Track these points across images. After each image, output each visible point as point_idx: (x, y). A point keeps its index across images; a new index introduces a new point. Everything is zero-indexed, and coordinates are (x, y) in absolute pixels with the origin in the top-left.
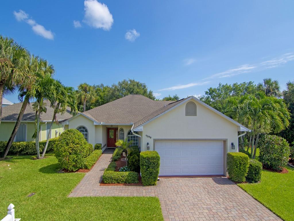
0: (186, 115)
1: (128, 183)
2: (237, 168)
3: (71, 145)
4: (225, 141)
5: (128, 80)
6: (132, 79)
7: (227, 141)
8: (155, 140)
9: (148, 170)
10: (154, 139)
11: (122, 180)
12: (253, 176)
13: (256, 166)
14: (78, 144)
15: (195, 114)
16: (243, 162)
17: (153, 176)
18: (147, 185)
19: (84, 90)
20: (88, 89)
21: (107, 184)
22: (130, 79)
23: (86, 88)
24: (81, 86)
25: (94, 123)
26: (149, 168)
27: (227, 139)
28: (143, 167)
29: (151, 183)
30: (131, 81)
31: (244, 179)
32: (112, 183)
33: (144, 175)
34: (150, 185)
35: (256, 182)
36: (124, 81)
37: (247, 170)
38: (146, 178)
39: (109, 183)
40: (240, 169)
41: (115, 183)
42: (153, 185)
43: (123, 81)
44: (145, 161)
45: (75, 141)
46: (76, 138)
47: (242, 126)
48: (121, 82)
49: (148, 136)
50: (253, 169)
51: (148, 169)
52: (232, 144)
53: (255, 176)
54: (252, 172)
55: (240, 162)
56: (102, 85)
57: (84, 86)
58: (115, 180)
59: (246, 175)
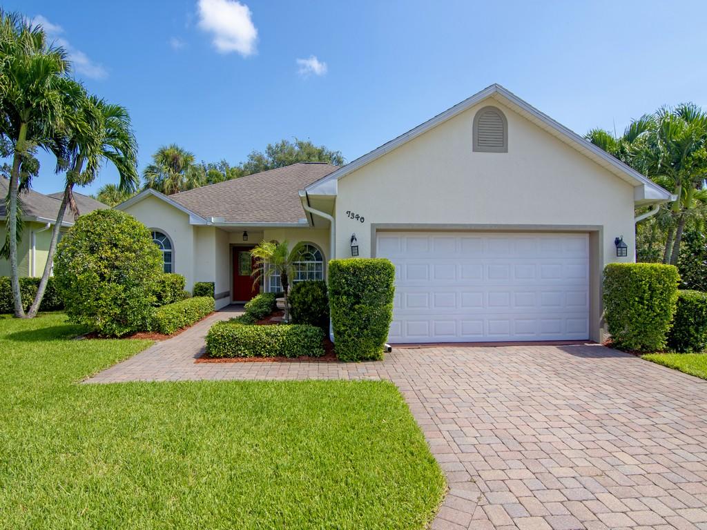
0: (474, 150)
1: (288, 356)
2: (643, 304)
3: (107, 252)
4: (593, 235)
5: (292, 142)
6: (305, 141)
7: (602, 231)
8: (379, 230)
9: (354, 310)
10: (373, 225)
11: (269, 345)
12: (688, 332)
13: (698, 301)
14: (129, 249)
15: (500, 145)
16: (660, 284)
17: (372, 330)
18: (352, 360)
19: (171, 165)
20: (181, 161)
21: (219, 357)
22: (300, 140)
23: (175, 159)
24: (163, 152)
25: (191, 218)
26: (358, 303)
27: (602, 227)
28: (338, 298)
29: (364, 352)
30: (301, 145)
31: (663, 344)
32: (237, 356)
33: (344, 325)
34: (363, 359)
35: (697, 350)
36: (283, 145)
37: (673, 311)
38: (350, 336)
39: (225, 356)
40: (651, 308)
41: (245, 356)
42: (373, 359)
43: (280, 143)
44: (347, 280)
45: (119, 240)
46: (122, 232)
47: (648, 184)
48: (274, 145)
49: (353, 214)
50: (690, 310)
51: (357, 307)
52: (618, 242)
53: (697, 330)
54: (686, 319)
55: (650, 285)
56: (225, 164)
57: (169, 152)
58: (245, 345)
59: (668, 328)
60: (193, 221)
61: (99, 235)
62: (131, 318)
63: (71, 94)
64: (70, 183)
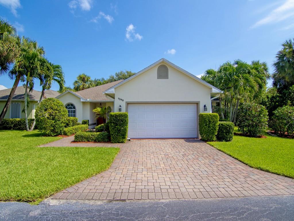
0: (158, 78)
1: (97, 141)
2: (207, 126)
4: (197, 104)
5: (125, 71)
6: (129, 71)
7: (200, 103)
8: (128, 104)
9: (116, 128)
10: (126, 102)
11: (92, 138)
12: (224, 135)
13: (227, 125)
14: (56, 110)
15: (166, 77)
16: (212, 119)
17: (121, 134)
18: (115, 143)
19: (83, 80)
20: (86, 79)
21: (77, 142)
22: (127, 70)
23: (84, 78)
24: (80, 76)
25: (81, 99)
26: (117, 125)
27: (200, 101)
28: (111, 124)
29: (119, 140)
30: (127, 72)
31: (215, 138)
32: (82, 141)
33: (113, 132)
34: (119, 142)
35: (227, 141)
36: (121, 72)
37: (217, 128)
38: (115, 135)
39: (79, 141)
40: (209, 127)
41: (85, 141)
42: (122, 142)
43: (120, 72)
44: (113, 119)
45: (53, 107)
46: (54, 105)
47: (214, 88)
48: (118, 73)
49: (120, 99)
50: (224, 128)
51: (116, 127)
52: (205, 106)
53: (227, 135)
54: (223, 131)
55: (209, 120)
56: (103, 79)
57: (82, 76)
58: (85, 138)
59: (216, 134)
60: (82, 100)
61: (48, 106)
62: (57, 130)
63: (43, 63)
64: (44, 89)
